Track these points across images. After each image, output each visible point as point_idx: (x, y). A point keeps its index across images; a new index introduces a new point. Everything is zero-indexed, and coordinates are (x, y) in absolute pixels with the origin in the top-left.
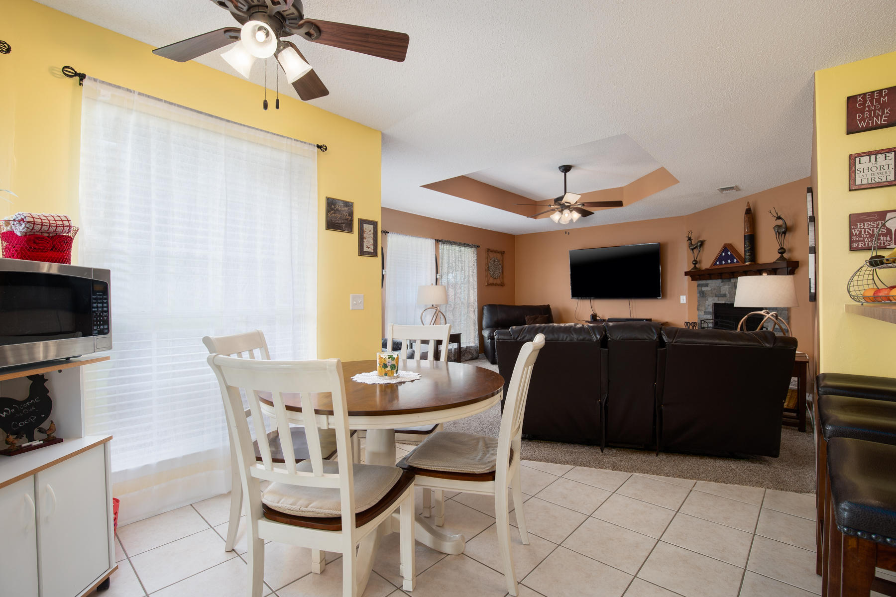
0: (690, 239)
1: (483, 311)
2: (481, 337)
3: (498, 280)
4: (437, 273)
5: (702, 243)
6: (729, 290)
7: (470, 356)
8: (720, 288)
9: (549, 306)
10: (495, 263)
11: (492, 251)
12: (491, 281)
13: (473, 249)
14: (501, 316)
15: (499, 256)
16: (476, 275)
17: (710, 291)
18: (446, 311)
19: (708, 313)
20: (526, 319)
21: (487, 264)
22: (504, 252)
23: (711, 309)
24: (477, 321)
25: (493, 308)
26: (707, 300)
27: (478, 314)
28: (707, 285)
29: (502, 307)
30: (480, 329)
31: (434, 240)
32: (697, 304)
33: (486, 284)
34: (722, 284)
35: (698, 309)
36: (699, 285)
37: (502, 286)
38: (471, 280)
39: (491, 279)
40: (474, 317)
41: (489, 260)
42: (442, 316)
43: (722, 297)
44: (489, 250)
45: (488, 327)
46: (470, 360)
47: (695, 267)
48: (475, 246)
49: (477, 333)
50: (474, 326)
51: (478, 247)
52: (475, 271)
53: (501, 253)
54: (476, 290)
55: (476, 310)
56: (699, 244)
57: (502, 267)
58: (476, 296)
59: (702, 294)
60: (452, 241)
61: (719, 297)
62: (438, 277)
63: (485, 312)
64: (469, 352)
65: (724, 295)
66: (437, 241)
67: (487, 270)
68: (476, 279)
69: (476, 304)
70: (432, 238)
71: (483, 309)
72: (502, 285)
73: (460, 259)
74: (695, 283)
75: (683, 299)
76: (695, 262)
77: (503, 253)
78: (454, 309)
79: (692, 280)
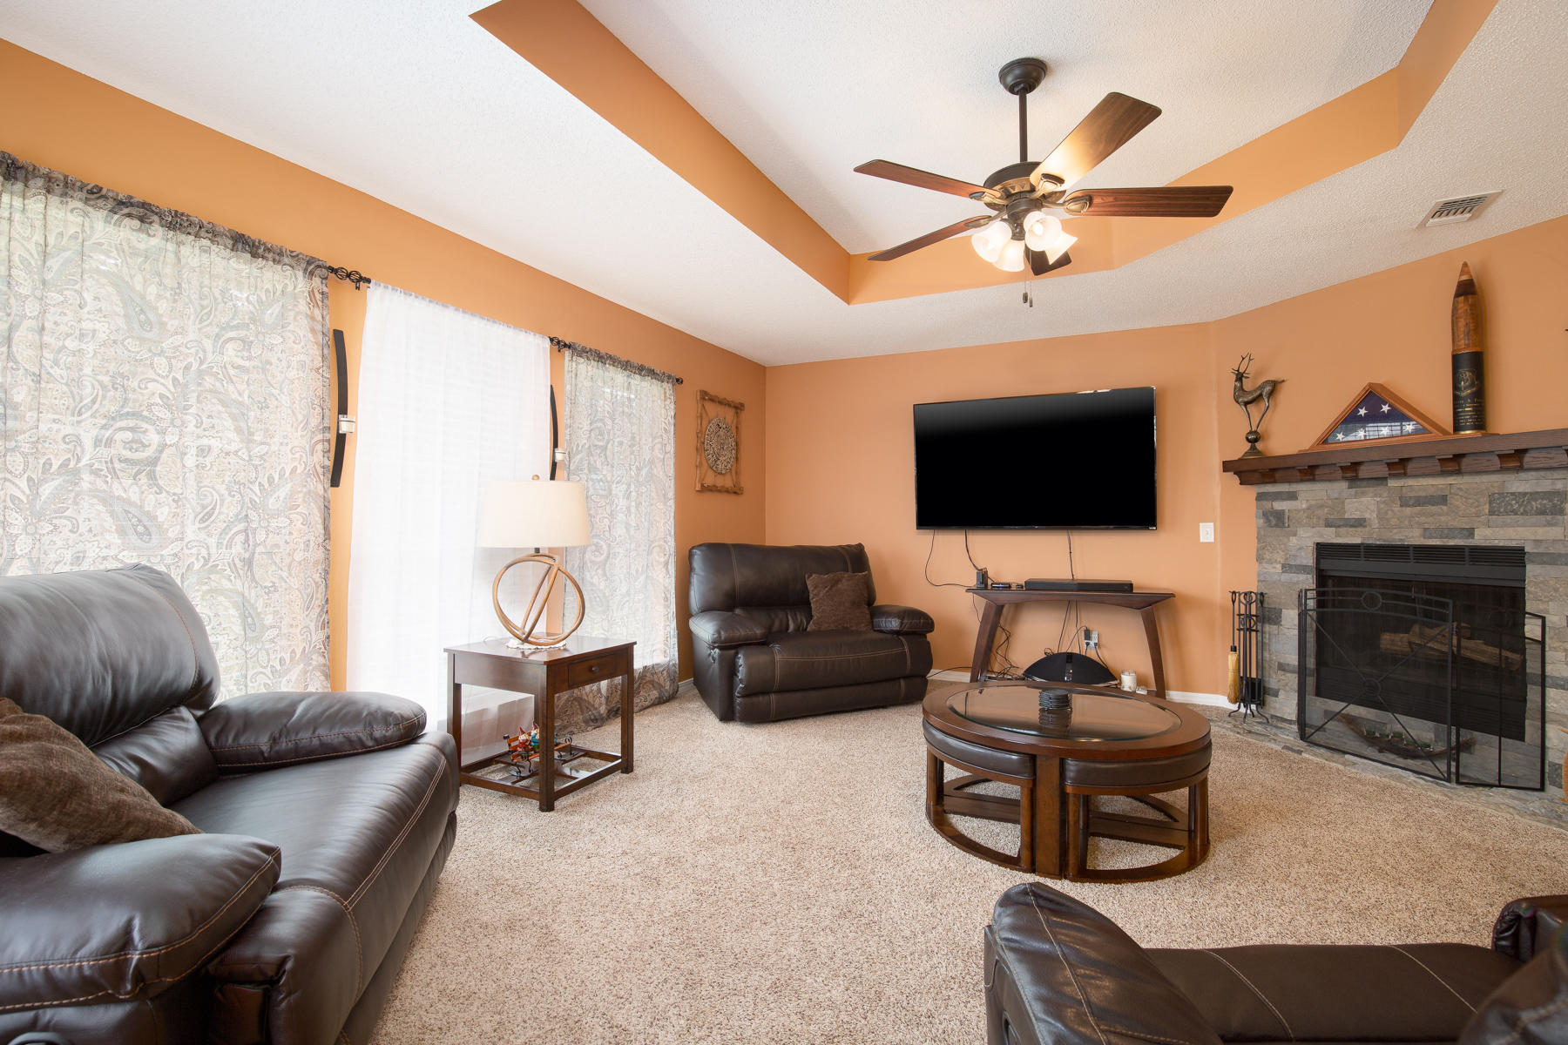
0: (1240, 377)
1: (691, 563)
2: (686, 639)
3: (728, 477)
4: (555, 445)
5: (1275, 386)
6: (1379, 510)
7: (654, 694)
8: (1343, 502)
9: (860, 547)
10: (722, 433)
11: (712, 400)
12: (710, 480)
13: (665, 385)
14: (742, 576)
15: (729, 414)
16: (671, 462)
17: (1304, 511)
18: (582, 567)
19: (1302, 569)
20: (808, 582)
21: (700, 434)
22: (742, 405)
23: (1309, 559)
24: (673, 591)
25: (718, 552)
26: (1295, 535)
27: (676, 571)
28: (1293, 496)
29: (743, 549)
30: (684, 614)
31: (547, 343)
32: (1254, 544)
33: (698, 487)
34: (1352, 491)
35: (1260, 559)
36: (1260, 497)
37: (735, 493)
38: (658, 471)
39: (710, 474)
40: (666, 581)
41: (705, 422)
42: (570, 586)
43: (1352, 526)
44: (705, 396)
45: (707, 609)
46: (653, 705)
47: (1253, 448)
48: (669, 377)
49: (674, 624)
50: (667, 607)
51: (679, 381)
52: (671, 448)
53: (736, 408)
54: (672, 503)
55: (672, 561)
56: (1268, 388)
57: (737, 444)
58: (672, 519)
59: (1276, 520)
60: (603, 351)
61: (1339, 526)
62: (559, 457)
63: (698, 563)
64: (652, 682)
65: (1360, 523)
66: (559, 345)
67: (701, 449)
68: (671, 471)
69: (672, 542)
70: (540, 331)
71: (691, 556)
72: (736, 491)
73: (626, 410)
74: (1251, 492)
75: (1207, 532)
76: (1254, 438)
77: (738, 408)
78: (608, 557)
79: (1240, 484)
